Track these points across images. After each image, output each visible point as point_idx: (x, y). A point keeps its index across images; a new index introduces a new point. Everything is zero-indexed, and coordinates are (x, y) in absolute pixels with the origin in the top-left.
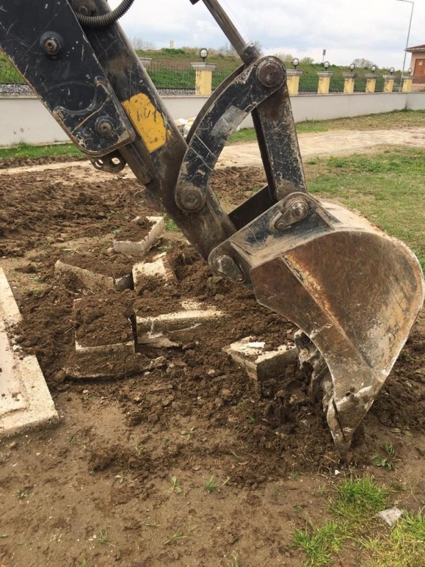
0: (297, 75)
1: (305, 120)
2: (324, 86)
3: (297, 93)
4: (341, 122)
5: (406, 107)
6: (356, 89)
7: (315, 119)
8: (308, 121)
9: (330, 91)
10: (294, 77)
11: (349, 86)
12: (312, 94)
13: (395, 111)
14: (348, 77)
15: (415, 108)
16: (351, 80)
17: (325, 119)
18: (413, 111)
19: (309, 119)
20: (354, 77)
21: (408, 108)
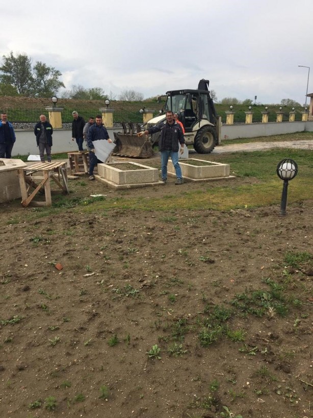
0: (232, 114)
1: (238, 137)
2: (249, 119)
3: (232, 123)
4: (260, 138)
5: (305, 130)
6: (270, 120)
7: (244, 137)
8: (240, 138)
9: (253, 122)
10: (230, 115)
11: (265, 119)
12: (242, 123)
13: (297, 132)
14: (265, 114)
15: (310, 130)
16: (266, 115)
17: (251, 137)
18: (309, 132)
19: (240, 137)
20: (267, 114)
21: (307, 130)
